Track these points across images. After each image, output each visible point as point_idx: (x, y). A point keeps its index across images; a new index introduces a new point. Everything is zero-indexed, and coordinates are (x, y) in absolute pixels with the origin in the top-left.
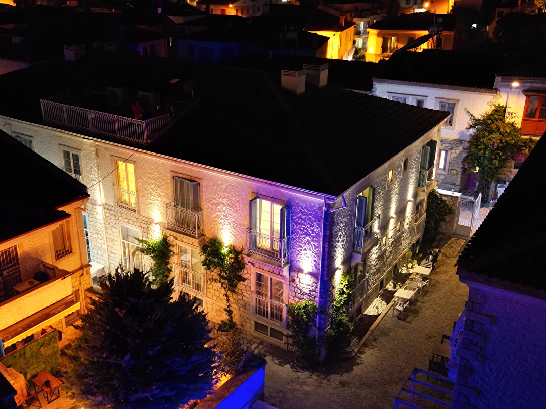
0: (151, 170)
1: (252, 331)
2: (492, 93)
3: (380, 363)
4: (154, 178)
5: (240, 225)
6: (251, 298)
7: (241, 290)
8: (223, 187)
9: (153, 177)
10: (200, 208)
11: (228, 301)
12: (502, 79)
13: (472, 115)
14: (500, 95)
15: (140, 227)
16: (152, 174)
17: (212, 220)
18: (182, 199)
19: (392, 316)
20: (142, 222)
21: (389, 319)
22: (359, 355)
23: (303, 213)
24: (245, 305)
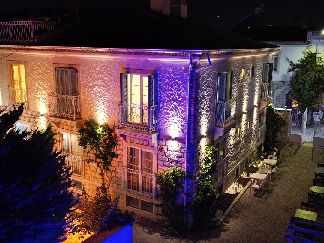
0: (38, 67)
1: (125, 206)
2: (305, 44)
3: (245, 230)
4: (40, 74)
5: (113, 103)
6: (124, 172)
7: (114, 167)
8: (98, 69)
9: (40, 72)
10: (78, 93)
11: (103, 179)
12: (312, 33)
13: (291, 62)
14: (311, 46)
15: (30, 121)
16: (39, 70)
17: (88, 104)
18: (63, 88)
19: (249, 195)
20: (31, 116)
21: (247, 197)
22: (225, 224)
23: (170, 79)
24: (118, 181)
